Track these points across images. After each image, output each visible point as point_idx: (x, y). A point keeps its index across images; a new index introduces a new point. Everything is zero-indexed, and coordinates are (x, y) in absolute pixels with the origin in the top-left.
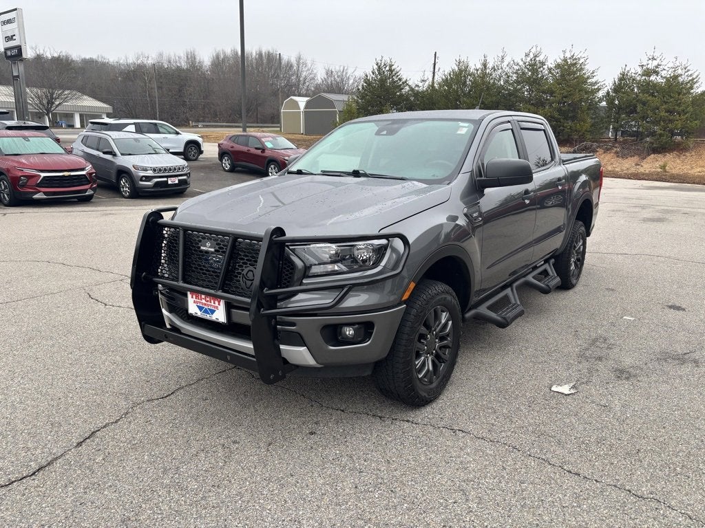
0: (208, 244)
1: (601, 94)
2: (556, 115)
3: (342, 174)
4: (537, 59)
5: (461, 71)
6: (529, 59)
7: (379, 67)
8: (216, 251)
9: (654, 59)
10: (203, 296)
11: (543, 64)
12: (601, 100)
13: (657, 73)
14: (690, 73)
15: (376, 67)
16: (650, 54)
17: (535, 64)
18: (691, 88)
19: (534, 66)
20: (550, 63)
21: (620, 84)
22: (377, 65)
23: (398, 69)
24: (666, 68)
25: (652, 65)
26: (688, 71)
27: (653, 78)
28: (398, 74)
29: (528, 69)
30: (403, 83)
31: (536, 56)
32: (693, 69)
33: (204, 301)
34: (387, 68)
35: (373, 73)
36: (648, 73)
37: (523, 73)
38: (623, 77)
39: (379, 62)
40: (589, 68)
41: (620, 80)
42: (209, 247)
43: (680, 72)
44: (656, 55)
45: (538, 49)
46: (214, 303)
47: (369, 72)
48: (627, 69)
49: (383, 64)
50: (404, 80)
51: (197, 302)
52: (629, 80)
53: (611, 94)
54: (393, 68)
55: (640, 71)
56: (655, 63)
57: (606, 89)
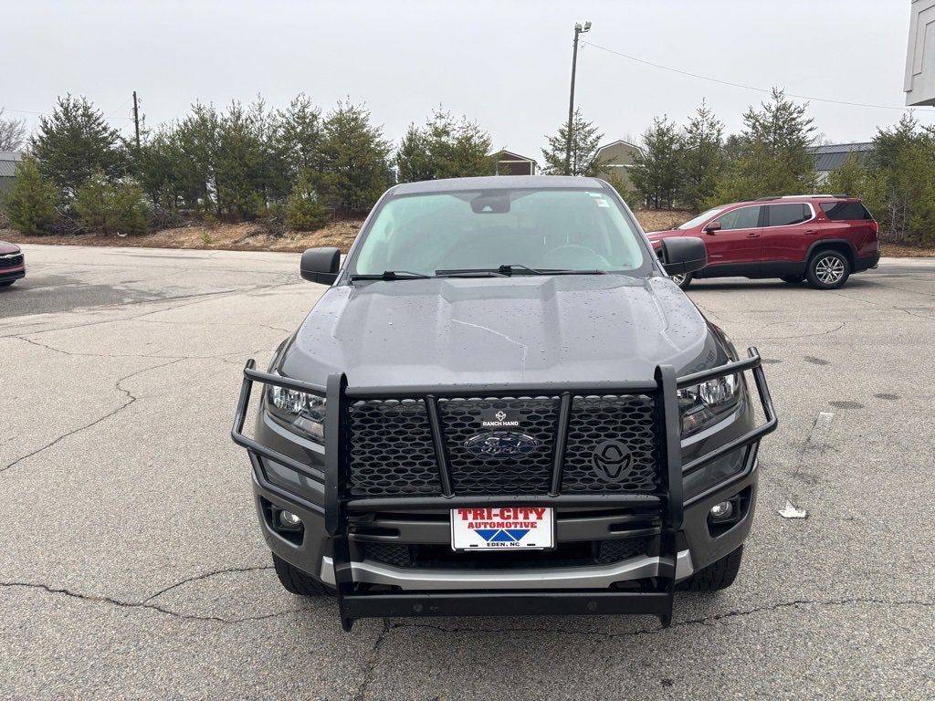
0: (500, 415)
1: (392, 156)
2: (346, 181)
3: (492, 274)
4: (306, 110)
5: (204, 121)
6: (297, 110)
7: (66, 109)
8: (523, 424)
9: (441, 117)
10: (496, 511)
11: (314, 117)
12: (392, 164)
13: (447, 134)
14: (480, 134)
15: (59, 109)
16: (437, 110)
17: (304, 118)
18: (485, 151)
19: (305, 119)
20: (324, 117)
21: (410, 145)
22: (62, 106)
23: (99, 113)
24: (456, 127)
25: (440, 124)
26: (478, 132)
27: (444, 139)
28: (101, 120)
29: (298, 123)
30: (112, 134)
31: (304, 107)
32: (483, 129)
33: (497, 520)
34: (80, 112)
35: (57, 119)
36: (438, 133)
37: (293, 128)
38: (412, 137)
39: (65, 101)
40: (371, 125)
41: (410, 140)
42: (506, 420)
43: (470, 133)
44: (444, 112)
45: (306, 98)
46: (526, 517)
47: (50, 117)
48: (415, 128)
49: (71, 105)
50: (112, 129)
51: (478, 525)
52: (419, 140)
53: (403, 157)
54: (90, 111)
55: (429, 130)
56: (443, 121)
57: (396, 151)
